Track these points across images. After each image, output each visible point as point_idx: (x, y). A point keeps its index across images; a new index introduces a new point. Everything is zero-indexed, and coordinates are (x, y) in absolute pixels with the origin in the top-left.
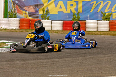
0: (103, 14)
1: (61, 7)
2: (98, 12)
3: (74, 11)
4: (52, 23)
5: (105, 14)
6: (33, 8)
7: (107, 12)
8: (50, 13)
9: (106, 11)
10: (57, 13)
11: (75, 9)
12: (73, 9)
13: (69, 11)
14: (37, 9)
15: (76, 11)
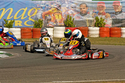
0: (5, 21)
9: (8, 18)
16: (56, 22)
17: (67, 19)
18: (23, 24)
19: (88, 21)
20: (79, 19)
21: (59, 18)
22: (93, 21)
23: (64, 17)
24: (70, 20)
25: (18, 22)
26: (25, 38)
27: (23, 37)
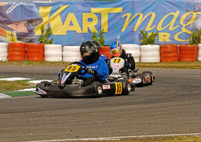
0: (143, 34)
1: (71, 24)
2: (133, 31)
3: (93, 30)
4: (62, 51)
5: (147, 34)
6: (25, 25)
7: (149, 31)
8: (53, 34)
9: (148, 29)
10: (65, 34)
11: (95, 26)
12: (92, 26)
13: (86, 31)
14: (32, 27)
15: (97, 30)
18: (172, 38)
25: (165, 36)
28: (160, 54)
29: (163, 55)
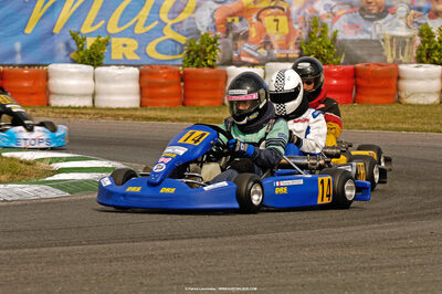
5: (85, 39)
7: (90, 34)
16: (267, 44)
17: (310, 34)
18: (141, 51)
19: (391, 40)
20: (356, 33)
21: (280, 30)
22: (407, 40)
23: (297, 27)
24: (320, 37)
25: (125, 45)
26: (157, 104)
27: (149, 100)
28: (141, 88)
29: (147, 91)
